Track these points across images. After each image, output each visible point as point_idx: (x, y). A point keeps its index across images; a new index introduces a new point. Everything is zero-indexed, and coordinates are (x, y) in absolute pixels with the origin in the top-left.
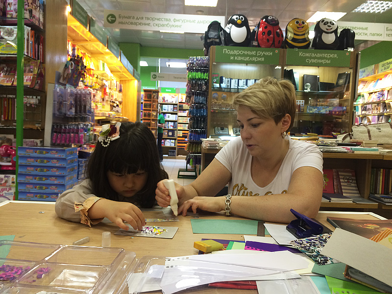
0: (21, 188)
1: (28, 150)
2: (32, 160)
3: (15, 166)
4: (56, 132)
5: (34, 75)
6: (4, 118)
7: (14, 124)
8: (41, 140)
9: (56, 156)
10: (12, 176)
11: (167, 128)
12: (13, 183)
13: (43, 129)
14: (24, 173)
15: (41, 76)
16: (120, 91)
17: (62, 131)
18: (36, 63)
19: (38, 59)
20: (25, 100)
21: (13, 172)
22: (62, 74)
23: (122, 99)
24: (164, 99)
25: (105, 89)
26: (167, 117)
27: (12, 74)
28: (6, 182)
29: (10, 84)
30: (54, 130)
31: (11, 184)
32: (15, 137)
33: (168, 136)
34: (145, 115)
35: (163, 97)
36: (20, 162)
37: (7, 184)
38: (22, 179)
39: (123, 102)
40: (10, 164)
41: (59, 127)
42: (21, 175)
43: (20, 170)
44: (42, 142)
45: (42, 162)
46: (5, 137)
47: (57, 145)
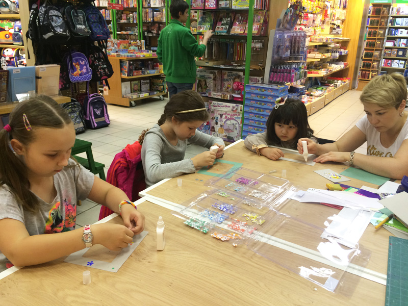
0: (246, 116)
1: (252, 88)
2: (255, 95)
3: (243, 98)
4: (273, 72)
5: (260, 24)
6: (237, 59)
7: (244, 63)
8: (262, 77)
9: (272, 94)
10: (240, 105)
11: (397, 46)
12: (241, 110)
13: (264, 69)
14: (248, 105)
15: (266, 23)
16: (345, 7)
17: (278, 71)
18: (263, 13)
19: (264, 9)
20: (253, 45)
21: (241, 103)
22: (282, 21)
23: (345, 17)
24: (398, 11)
25: (326, 11)
26: (400, 32)
27: (244, 23)
28: (237, 109)
29: (242, 32)
30: (272, 71)
31: (240, 112)
32: (244, 74)
33: (398, 55)
34: (370, 34)
35: (398, 7)
36: (247, 96)
37: (237, 111)
38: (247, 109)
39: (347, 21)
40: (240, 96)
41: (276, 67)
42: (246, 106)
43: (246, 102)
44: (263, 79)
45: (261, 97)
46: (237, 74)
47: (273, 83)
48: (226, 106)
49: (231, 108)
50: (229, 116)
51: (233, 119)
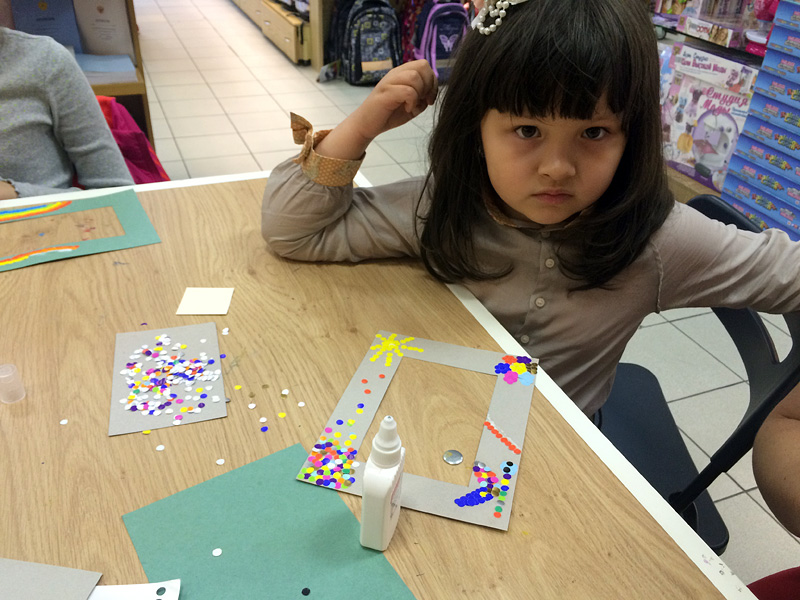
0: (760, 109)
10: (755, 72)
12: (752, 88)
14: (772, 72)
31: (748, 92)
36: (773, 40)
37: (742, 89)
40: (764, 41)
42: (763, 74)
43: (765, 61)
48: (716, 68)
49: (725, 77)
50: (716, 103)
51: (725, 113)
